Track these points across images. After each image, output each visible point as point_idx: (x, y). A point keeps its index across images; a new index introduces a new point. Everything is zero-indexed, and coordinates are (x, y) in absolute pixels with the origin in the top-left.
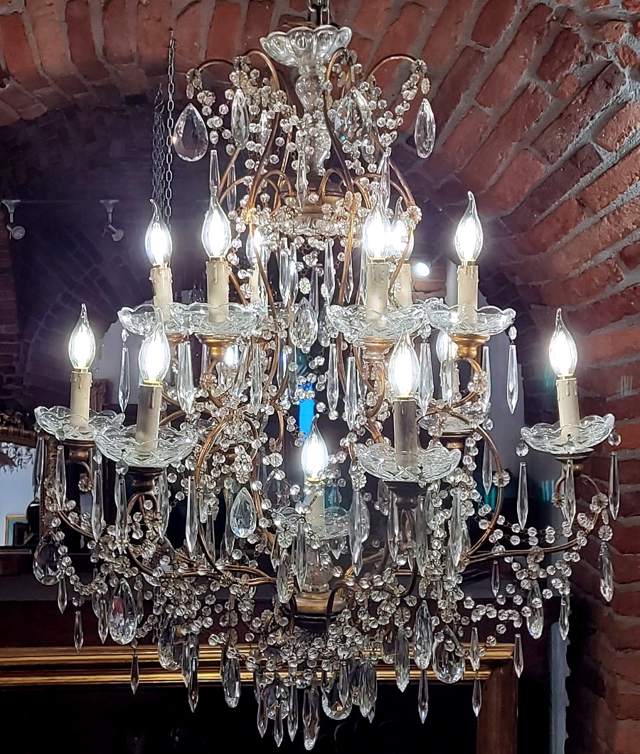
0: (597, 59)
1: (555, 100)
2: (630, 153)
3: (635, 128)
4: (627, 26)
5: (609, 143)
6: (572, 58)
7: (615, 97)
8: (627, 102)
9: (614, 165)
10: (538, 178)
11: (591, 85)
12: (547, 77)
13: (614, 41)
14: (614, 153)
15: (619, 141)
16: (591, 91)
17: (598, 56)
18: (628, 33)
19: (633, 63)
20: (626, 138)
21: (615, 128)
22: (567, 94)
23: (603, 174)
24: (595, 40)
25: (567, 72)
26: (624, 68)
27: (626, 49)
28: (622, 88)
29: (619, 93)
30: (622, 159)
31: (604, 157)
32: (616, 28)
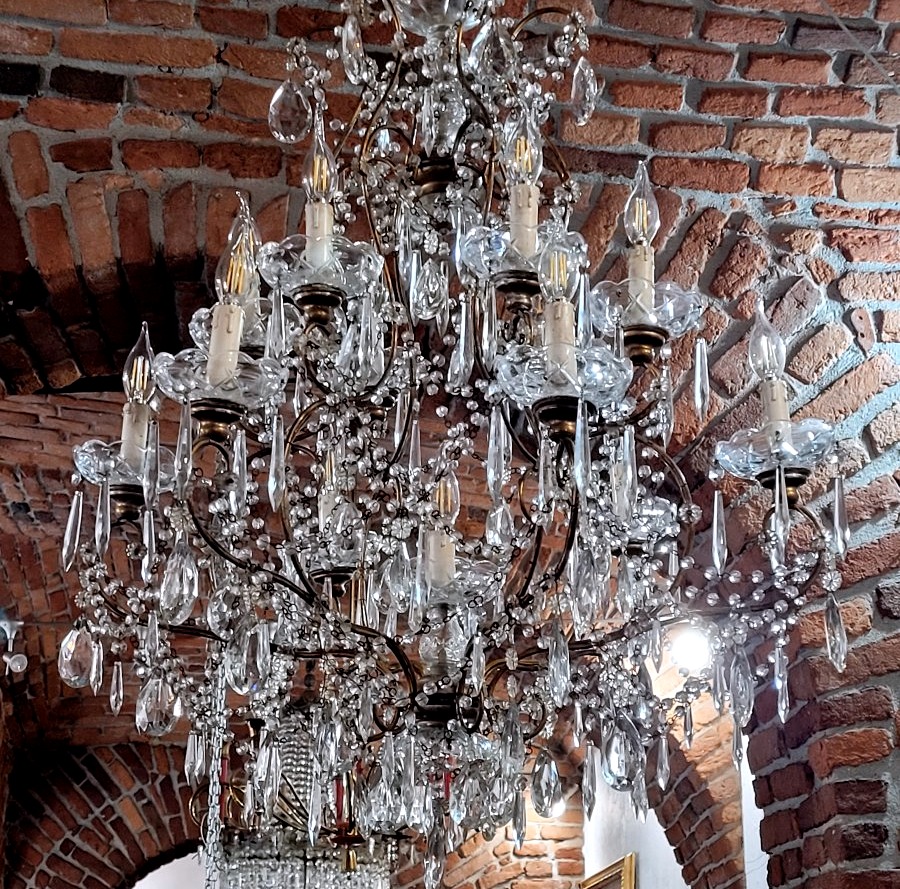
0: (784, 274)
1: (733, 321)
2: (831, 385)
3: (836, 355)
4: (820, 235)
5: (804, 375)
6: (753, 271)
7: (809, 319)
8: (824, 325)
9: (812, 400)
10: (715, 414)
11: (778, 305)
12: (722, 293)
13: (804, 252)
14: (811, 386)
15: (817, 371)
16: (778, 311)
17: (785, 271)
18: (821, 243)
19: (830, 280)
20: (825, 368)
21: (810, 355)
22: (749, 313)
23: (797, 411)
24: (780, 251)
25: (747, 288)
26: (818, 284)
27: (819, 263)
28: (817, 309)
29: (814, 314)
30: (822, 392)
31: (797, 390)
32: (807, 237)
